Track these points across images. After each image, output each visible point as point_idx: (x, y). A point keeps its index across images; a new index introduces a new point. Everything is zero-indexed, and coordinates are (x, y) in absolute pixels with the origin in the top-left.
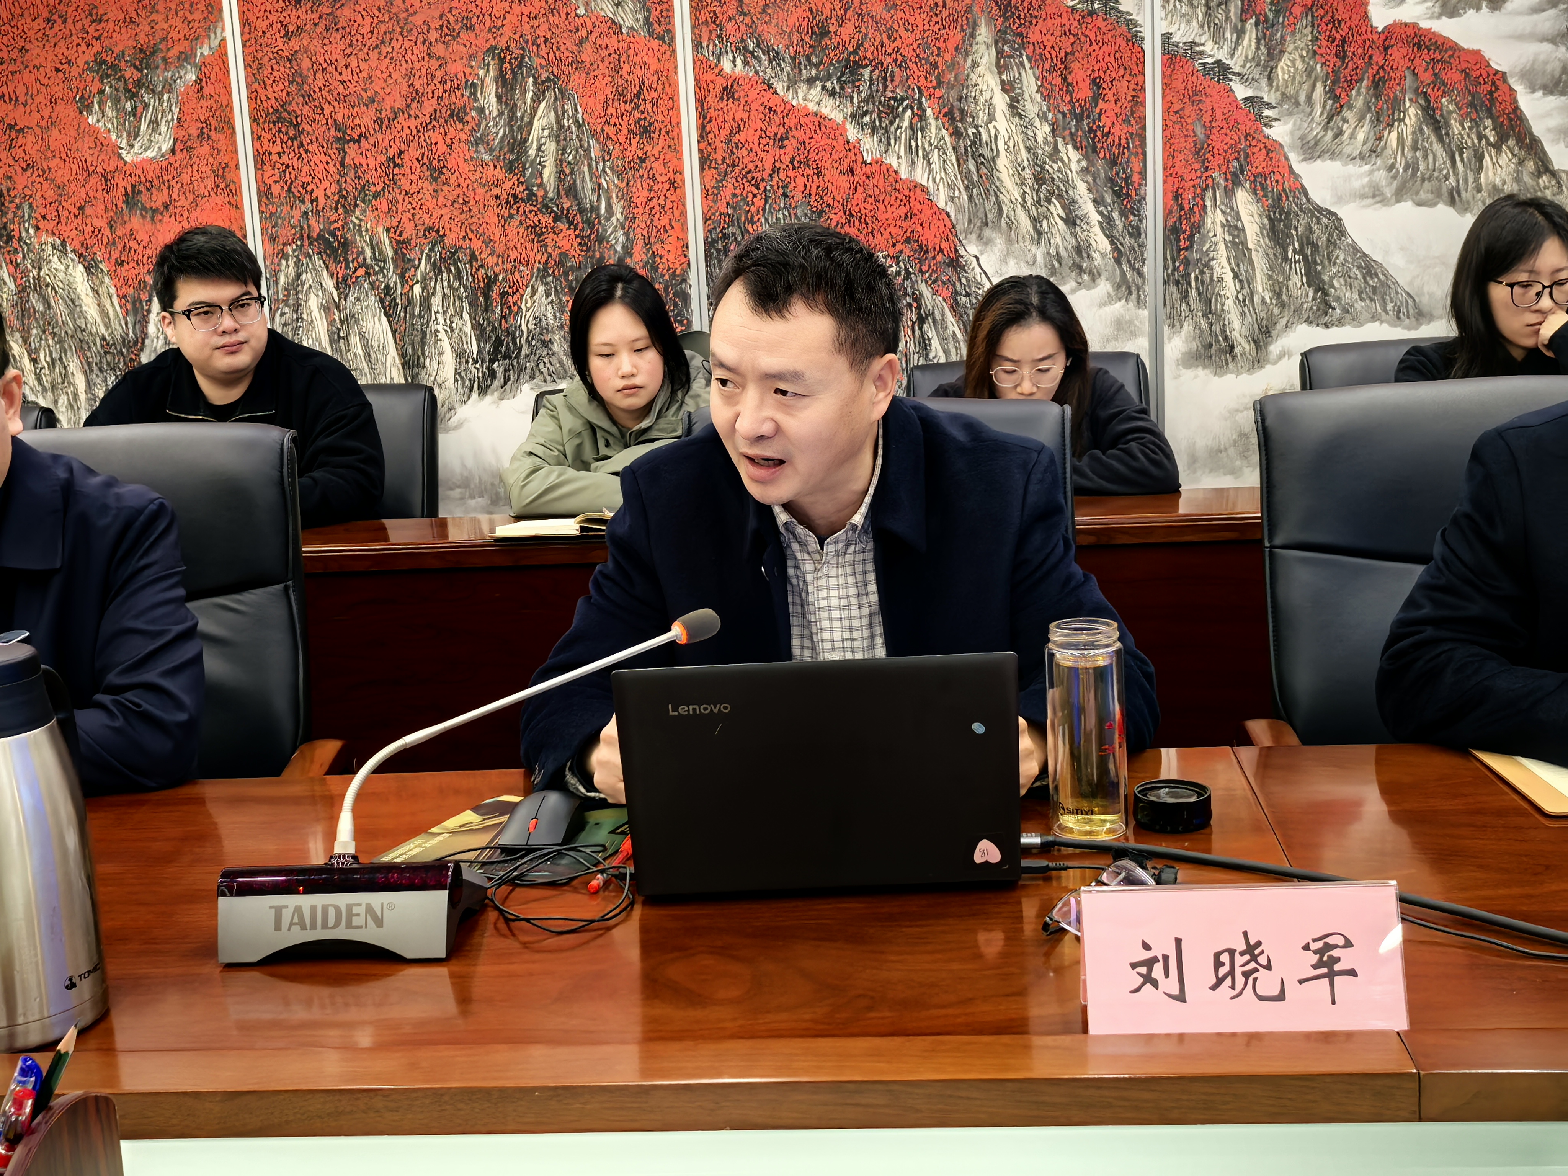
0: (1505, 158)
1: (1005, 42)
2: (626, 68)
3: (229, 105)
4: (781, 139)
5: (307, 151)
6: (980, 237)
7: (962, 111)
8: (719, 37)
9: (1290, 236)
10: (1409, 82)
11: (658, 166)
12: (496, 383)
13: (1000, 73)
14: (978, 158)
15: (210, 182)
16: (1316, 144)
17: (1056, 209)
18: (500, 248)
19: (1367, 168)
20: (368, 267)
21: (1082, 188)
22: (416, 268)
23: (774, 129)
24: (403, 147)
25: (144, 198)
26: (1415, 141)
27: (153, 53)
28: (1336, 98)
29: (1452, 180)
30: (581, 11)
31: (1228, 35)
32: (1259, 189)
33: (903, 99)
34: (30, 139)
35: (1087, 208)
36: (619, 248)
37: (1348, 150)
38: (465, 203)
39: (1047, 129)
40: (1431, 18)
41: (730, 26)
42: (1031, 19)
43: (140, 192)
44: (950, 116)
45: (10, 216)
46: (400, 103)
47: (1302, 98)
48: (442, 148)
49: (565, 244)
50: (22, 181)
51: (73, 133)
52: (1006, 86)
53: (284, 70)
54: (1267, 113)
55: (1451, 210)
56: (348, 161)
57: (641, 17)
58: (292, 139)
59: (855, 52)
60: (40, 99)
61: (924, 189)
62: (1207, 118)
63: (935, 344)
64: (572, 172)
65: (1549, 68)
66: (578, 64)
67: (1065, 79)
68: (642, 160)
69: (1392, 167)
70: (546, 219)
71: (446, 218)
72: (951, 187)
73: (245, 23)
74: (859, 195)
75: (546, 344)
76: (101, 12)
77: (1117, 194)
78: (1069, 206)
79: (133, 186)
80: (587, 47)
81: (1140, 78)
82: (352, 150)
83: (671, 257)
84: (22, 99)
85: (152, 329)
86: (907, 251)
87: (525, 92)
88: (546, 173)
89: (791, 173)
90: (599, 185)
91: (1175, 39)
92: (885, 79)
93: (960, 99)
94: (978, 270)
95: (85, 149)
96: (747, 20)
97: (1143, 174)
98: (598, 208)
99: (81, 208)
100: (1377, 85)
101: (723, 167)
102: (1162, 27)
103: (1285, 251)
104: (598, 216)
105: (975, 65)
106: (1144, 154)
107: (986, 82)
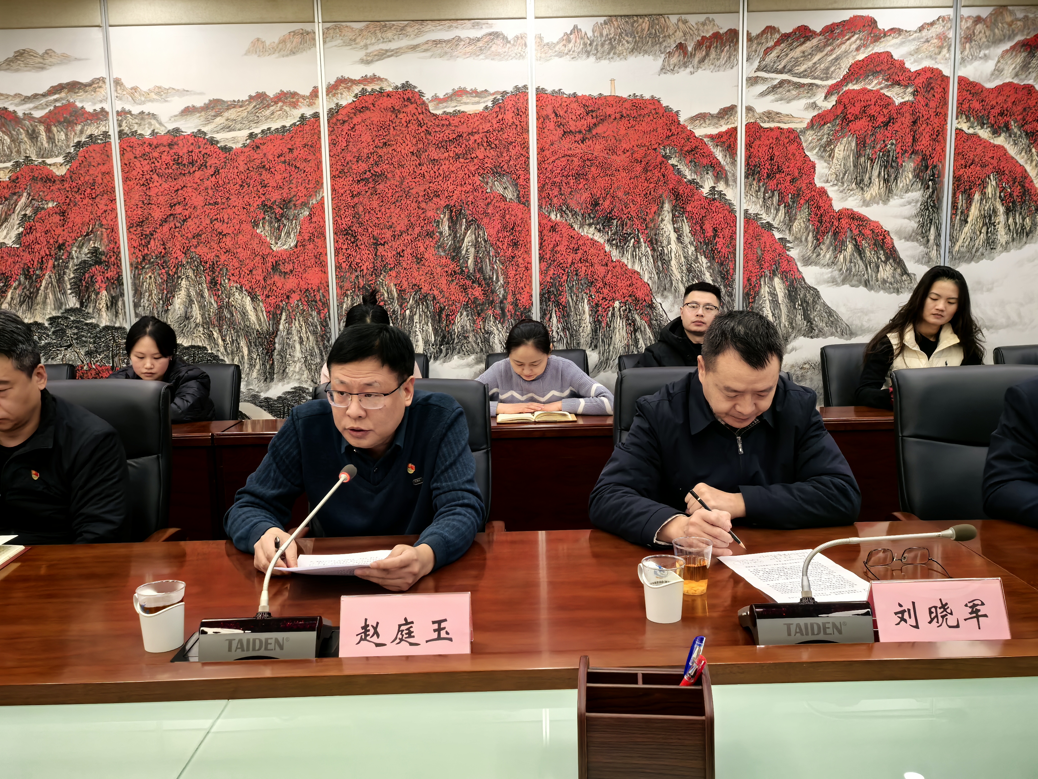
0: (888, 267)
1: (676, 211)
2: (508, 216)
3: (324, 226)
4: (576, 250)
5: (359, 248)
6: (662, 295)
7: (656, 240)
8: (550, 204)
9: (796, 298)
10: (848, 234)
11: (520, 260)
12: (442, 355)
13: (673, 224)
14: (662, 260)
15: (313, 261)
16: (809, 259)
18: (447, 295)
19: (830, 270)
20: (385, 301)
21: (708, 275)
22: (408, 302)
23: (573, 245)
24: (404, 248)
25: (281, 267)
26: (851, 259)
27: (289, 202)
28: (818, 240)
29: (866, 276)
30: (489, 190)
31: (772, 211)
32: (784, 278)
33: (631, 234)
34: (228, 238)
36: (501, 296)
37: (822, 262)
38: (432, 274)
39: (693, 249)
40: (858, 207)
41: (555, 200)
42: (687, 202)
43: (279, 264)
44: (651, 242)
45: (217, 273)
46: (404, 228)
47: (803, 239)
48: (422, 249)
49: (477, 294)
50: (223, 257)
51: (249, 237)
52: (676, 230)
53: (350, 211)
54: (788, 245)
55: (865, 289)
56: (378, 253)
57: (515, 194)
58: (353, 243)
59: (610, 213)
60: (235, 221)
61: (638, 273)
62: (762, 246)
63: (641, 341)
64: (481, 262)
65: (907, 230)
66: (486, 214)
67: (701, 228)
68: (513, 257)
69: (841, 270)
70: (469, 283)
71: (423, 280)
72: (650, 273)
73: (333, 190)
74: (609, 276)
75: (466, 338)
76: (266, 182)
77: (723, 278)
79: (276, 262)
80: (491, 207)
81: (734, 228)
82: (381, 249)
83: (524, 300)
84: (226, 221)
85: (281, 327)
86: (630, 300)
87: (461, 226)
88: (470, 262)
89: (580, 265)
90: (493, 268)
91: (750, 212)
92: (623, 225)
93: (656, 235)
94: (661, 309)
95: (254, 244)
96: (563, 197)
97: (734, 269)
98: (493, 278)
99: (251, 271)
100: (835, 234)
101: (549, 261)
102: (744, 207)
103: (795, 305)
104: (492, 281)
105: (663, 220)
106: (735, 261)
107: (667, 228)
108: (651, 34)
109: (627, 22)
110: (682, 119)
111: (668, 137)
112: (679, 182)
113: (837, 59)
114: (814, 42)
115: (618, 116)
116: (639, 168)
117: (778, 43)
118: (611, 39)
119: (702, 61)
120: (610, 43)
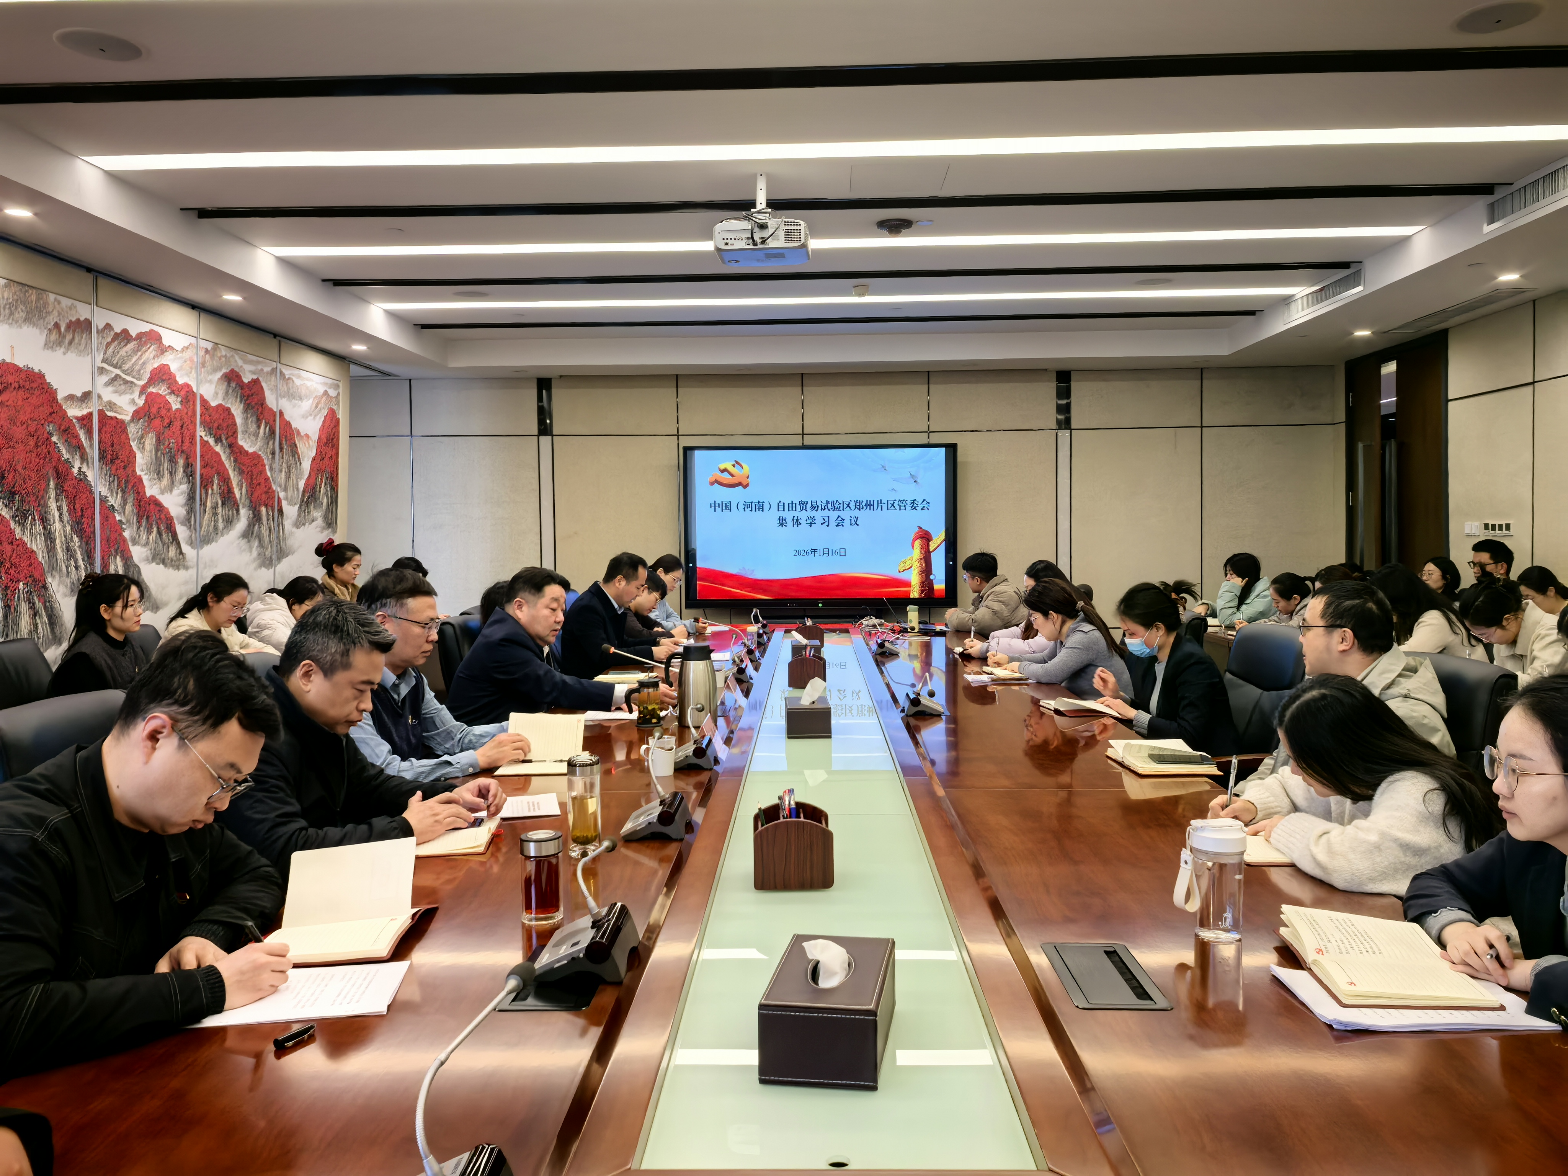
0: (173, 548)
1: (58, 489)
7: (46, 518)
10: (154, 518)
13: (57, 502)
14: (50, 539)
16: (135, 539)
17: (73, 563)
19: (146, 549)
21: (79, 553)
26: (156, 540)
28: (139, 522)
29: (164, 555)
31: (114, 495)
32: (123, 558)
33: (29, 511)
35: (81, 563)
37: (141, 542)
39: (70, 528)
40: (158, 494)
42: (65, 481)
44: (42, 519)
47: (131, 521)
52: (58, 508)
54: (124, 526)
55: (164, 567)
59: (13, 487)
61: (34, 552)
62: (110, 527)
63: (39, 626)
65: (181, 516)
67: (74, 507)
69: (151, 549)
72: (43, 551)
74: (14, 555)
77: (87, 557)
78: (76, 561)
81: (94, 509)
86: (30, 581)
91: (102, 494)
92: (22, 501)
93: (45, 512)
94: (51, 590)
97: (95, 549)
100: (148, 518)
102: (99, 489)
105: (49, 498)
106: (95, 540)
107: (53, 505)
108: (37, 307)
109: (21, 290)
110: (60, 396)
111: (51, 414)
112: (59, 460)
113: (144, 363)
114: (131, 346)
115: (17, 386)
116: (32, 443)
117: (113, 340)
118: (10, 304)
119: (70, 343)
120: (10, 308)
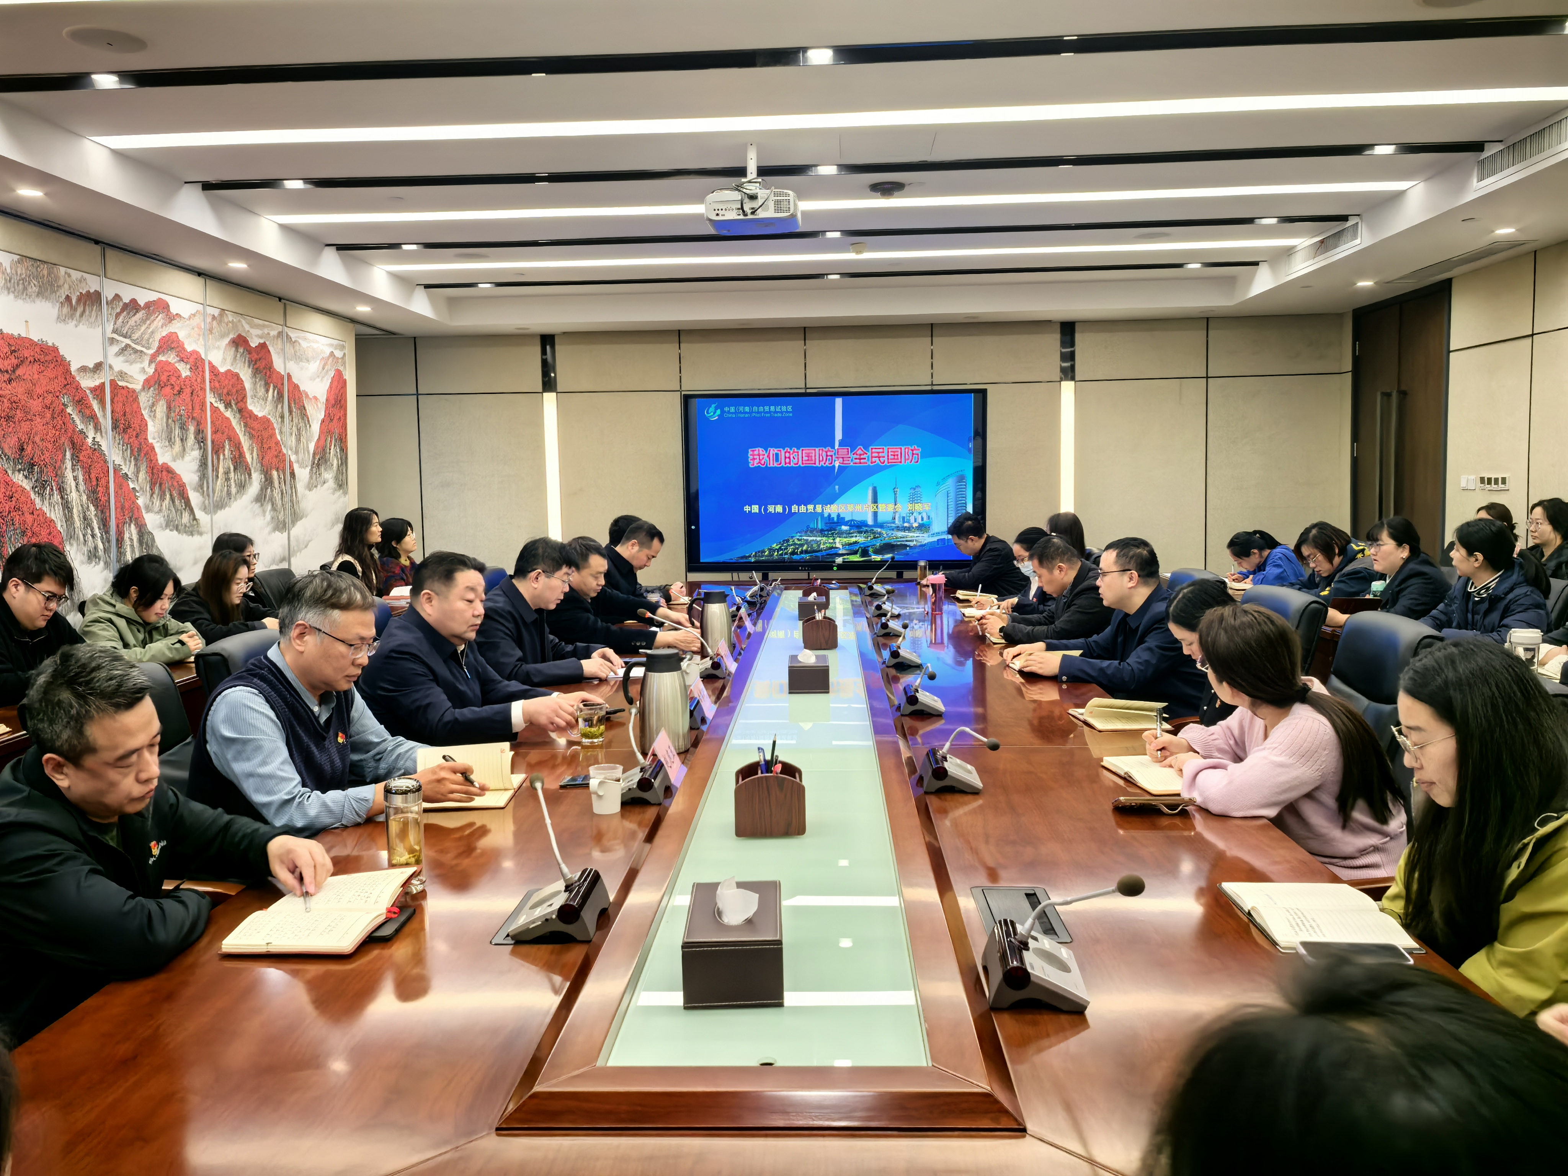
0: (186, 514)
1: (74, 459)
4: (11, 498)
6: (69, 543)
7: (63, 488)
9: (144, 542)
10: (167, 484)
13: (73, 472)
14: (68, 508)
16: (148, 507)
17: (89, 532)
19: (158, 516)
21: (95, 522)
23: (9, 493)
26: (169, 507)
28: (152, 490)
31: (128, 463)
32: (137, 525)
33: (47, 481)
35: (97, 531)
37: (155, 510)
39: (86, 497)
40: (170, 461)
42: (80, 451)
44: (60, 489)
52: (75, 478)
54: (137, 494)
55: (177, 533)
59: (32, 459)
61: (53, 521)
62: (124, 494)
65: (194, 482)
67: (89, 476)
69: (164, 516)
72: (61, 521)
74: (35, 524)
77: (104, 525)
78: (92, 530)
81: (108, 478)
89: (14, 514)
91: (116, 463)
92: (41, 472)
93: (62, 483)
97: (110, 518)
100: (161, 485)
102: (112, 458)
105: (66, 468)
106: (110, 508)
107: (69, 475)
108: (49, 281)
109: (33, 265)
110: (73, 368)
111: (65, 386)
112: (74, 431)
113: (152, 332)
114: (140, 315)
115: (32, 359)
116: (48, 415)
117: (122, 311)
118: (23, 280)
119: (82, 315)
120: (23, 283)
